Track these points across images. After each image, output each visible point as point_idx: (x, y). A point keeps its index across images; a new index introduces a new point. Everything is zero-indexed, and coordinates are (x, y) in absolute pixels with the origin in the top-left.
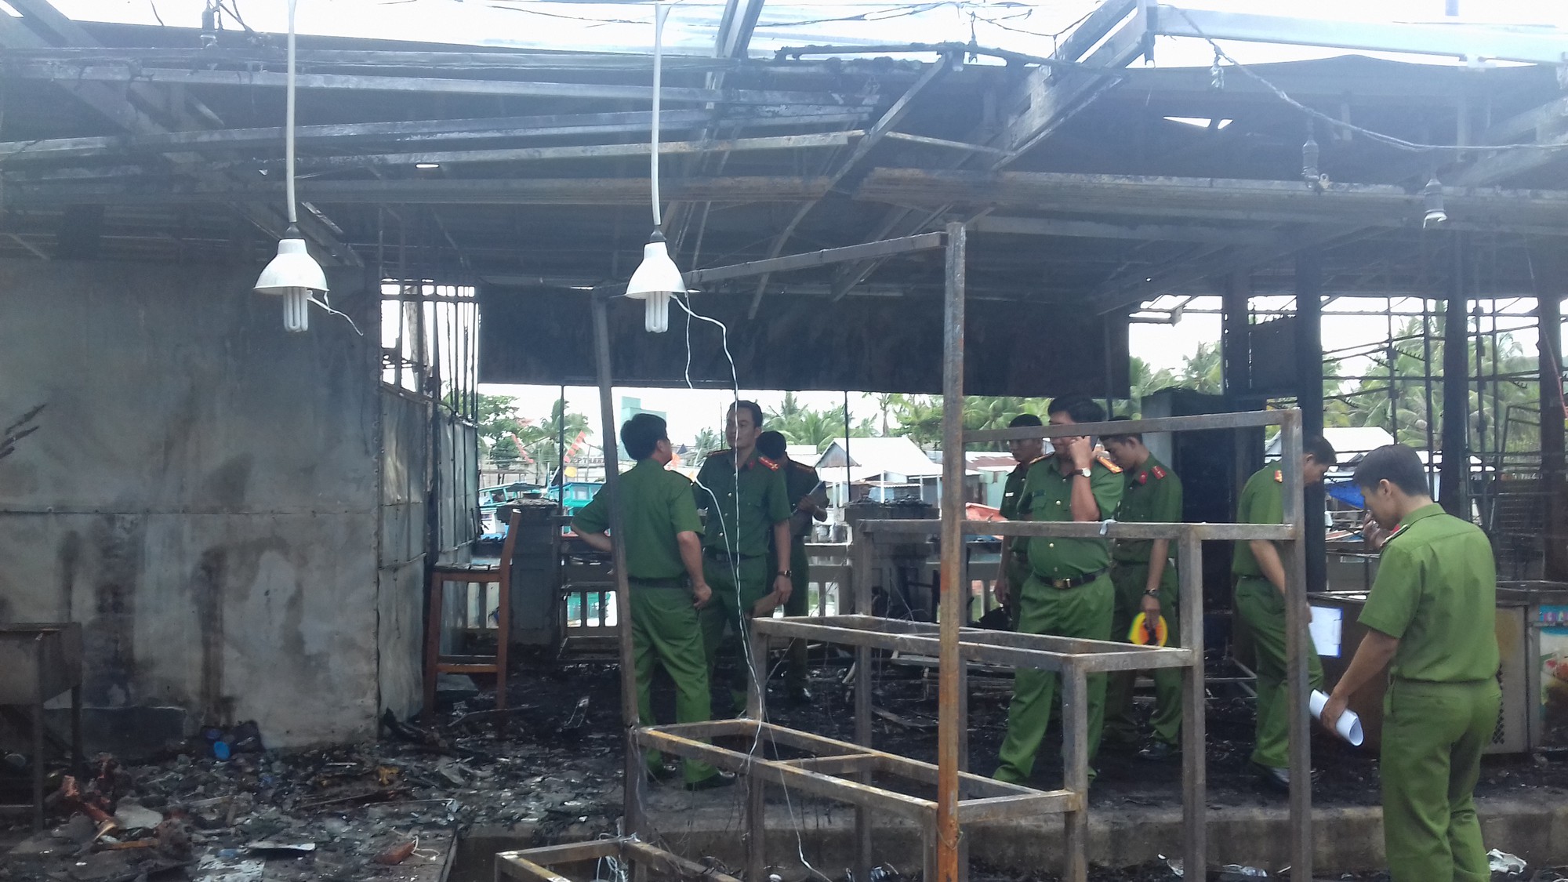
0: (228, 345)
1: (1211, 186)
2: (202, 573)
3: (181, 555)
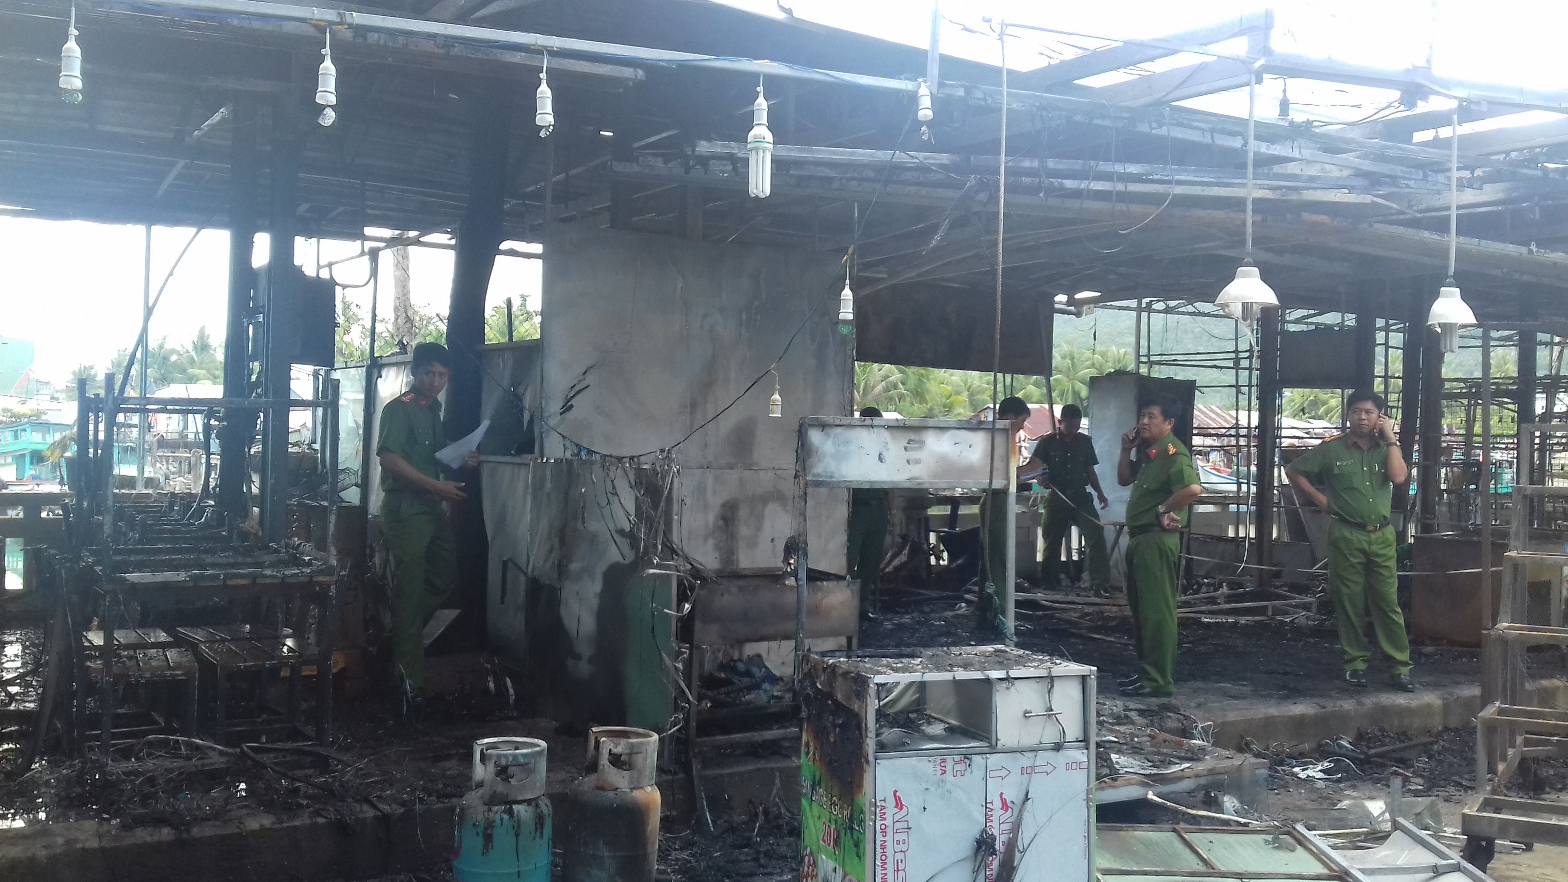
0: (744, 317)
2: (721, 523)
3: (706, 507)
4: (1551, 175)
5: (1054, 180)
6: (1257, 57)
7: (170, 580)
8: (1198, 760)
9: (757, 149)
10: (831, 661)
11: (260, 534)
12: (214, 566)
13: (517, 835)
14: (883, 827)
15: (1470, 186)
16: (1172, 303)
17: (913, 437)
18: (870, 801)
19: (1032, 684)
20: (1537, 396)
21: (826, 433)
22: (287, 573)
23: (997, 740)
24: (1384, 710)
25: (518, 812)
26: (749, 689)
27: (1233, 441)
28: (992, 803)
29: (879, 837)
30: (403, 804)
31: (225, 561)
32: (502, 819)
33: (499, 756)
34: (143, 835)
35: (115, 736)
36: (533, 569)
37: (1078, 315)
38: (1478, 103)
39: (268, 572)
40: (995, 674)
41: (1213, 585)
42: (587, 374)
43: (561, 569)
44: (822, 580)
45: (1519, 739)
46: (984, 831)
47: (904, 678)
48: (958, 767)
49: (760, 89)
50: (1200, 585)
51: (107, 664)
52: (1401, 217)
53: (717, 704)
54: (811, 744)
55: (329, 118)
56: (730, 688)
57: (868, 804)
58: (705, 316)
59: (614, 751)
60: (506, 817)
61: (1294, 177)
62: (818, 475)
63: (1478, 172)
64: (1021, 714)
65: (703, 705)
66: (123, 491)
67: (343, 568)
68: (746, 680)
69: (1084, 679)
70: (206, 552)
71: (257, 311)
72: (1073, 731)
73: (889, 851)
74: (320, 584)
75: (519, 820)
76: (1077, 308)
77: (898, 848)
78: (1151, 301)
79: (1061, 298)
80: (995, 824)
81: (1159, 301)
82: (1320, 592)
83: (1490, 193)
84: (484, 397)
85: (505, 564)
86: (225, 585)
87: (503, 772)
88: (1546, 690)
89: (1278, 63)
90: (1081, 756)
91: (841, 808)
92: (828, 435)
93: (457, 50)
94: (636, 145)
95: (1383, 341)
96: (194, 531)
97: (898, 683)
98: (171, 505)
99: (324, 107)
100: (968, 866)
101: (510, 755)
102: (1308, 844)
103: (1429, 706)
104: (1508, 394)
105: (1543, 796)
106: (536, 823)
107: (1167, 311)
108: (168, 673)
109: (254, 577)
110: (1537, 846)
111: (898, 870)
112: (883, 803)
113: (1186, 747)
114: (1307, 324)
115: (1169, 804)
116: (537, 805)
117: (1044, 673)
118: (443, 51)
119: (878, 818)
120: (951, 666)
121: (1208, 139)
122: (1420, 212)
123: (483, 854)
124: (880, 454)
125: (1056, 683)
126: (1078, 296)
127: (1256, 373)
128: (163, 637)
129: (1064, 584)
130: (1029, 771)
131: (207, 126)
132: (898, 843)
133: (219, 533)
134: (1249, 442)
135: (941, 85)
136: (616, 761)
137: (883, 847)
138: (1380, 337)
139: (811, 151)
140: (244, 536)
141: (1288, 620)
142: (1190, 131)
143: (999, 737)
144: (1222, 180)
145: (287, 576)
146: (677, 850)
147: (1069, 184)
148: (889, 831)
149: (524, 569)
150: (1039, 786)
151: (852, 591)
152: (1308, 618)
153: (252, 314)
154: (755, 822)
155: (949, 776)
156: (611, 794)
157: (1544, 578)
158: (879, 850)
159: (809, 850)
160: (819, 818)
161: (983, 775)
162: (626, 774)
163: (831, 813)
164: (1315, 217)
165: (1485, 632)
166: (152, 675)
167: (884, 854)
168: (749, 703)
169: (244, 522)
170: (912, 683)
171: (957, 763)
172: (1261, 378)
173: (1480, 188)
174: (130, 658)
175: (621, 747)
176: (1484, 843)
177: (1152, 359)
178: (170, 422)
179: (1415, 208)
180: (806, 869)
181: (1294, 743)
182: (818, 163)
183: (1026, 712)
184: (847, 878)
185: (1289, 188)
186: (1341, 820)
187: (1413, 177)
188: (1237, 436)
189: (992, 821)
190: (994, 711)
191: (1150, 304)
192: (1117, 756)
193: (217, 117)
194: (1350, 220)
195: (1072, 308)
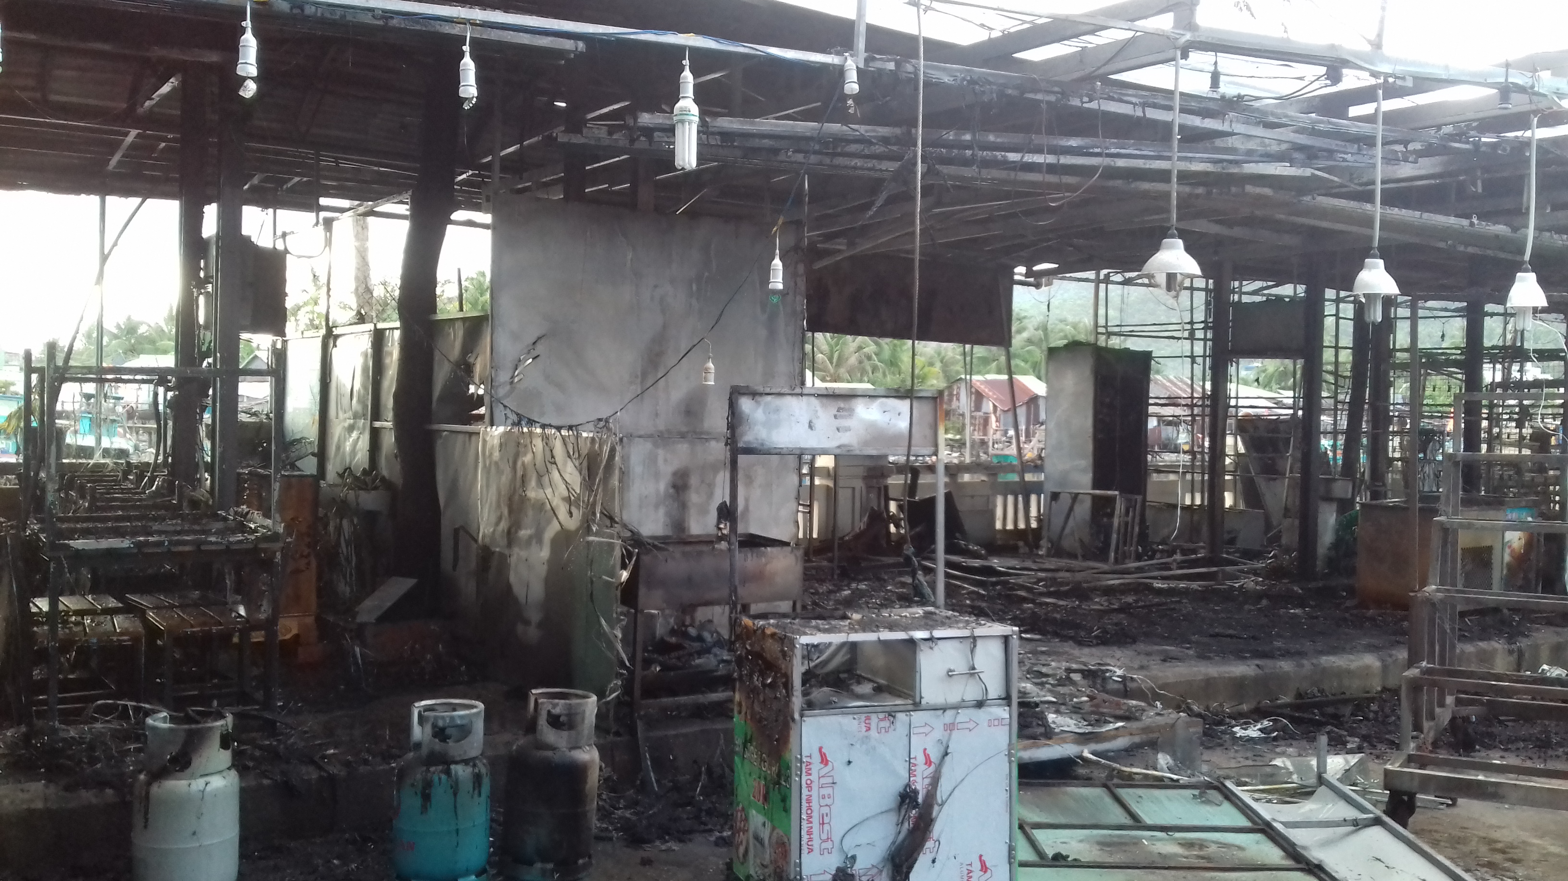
0: (694, 287)
1: (1421, 217)
2: (671, 491)
3: (657, 475)
4: (1483, 149)
5: (998, 153)
6: (1182, 32)
7: (114, 546)
8: (1137, 719)
9: (682, 122)
10: (761, 623)
11: (211, 502)
12: (160, 533)
13: (455, 794)
14: (809, 782)
15: (1406, 160)
16: (1129, 275)
17: (842, 405)
18: (796, 757)
19: (955, 643)
20: (1484, 366)
21: (756, 402)
22: (231, 539)
23: (921, 697)
24: (1325, 672)
25: (456, 772)
26: (700, 653)
27: (1188, 412)
28: (915, 758)
29: (805, 792)
30: (348, 764)
31: (172, 528)
32: (440, 779)
33: (436, 718)
34: (88, 796)
35: (62, 701)
36: (484, 536)
37: (1037, 286)
38: (1403, 78)
39: (213, 539)
40: (919, 635)
41: (1167, 551)
42: (537, 344)
43: (511, 536)
44: (765, 546)
45: (1450, 700)
46: (908, 785)
47: (836, 639)
48: (882, 724)
49: (686, 62)
50: (1155, 552)
51: (53, 630)
52: (1344, 190)
53: (665, 668)
54: (743, 704)
55: (250, 89)
56: (681, 653)
57: (794, 761)
58: (656, 286)
59: (553, 711)
60: (443, 777)
61: (1233, 150)
62: (749, 442)
63: (1411, 147)
64: (944, 672)
65: (653, 669)
66: (81, 461)
67: (290, 535)
68: (697, 645)
69: (1006, 639)
70: (155, 519)
71: (207, 280)
72: (995, 689)
73: (815, 805)
74: (265, 550)
75: (457, 780)
76: (1036, 280)
77: (823, 802)
78: (1109, 273)
79: (1021, 270)
80: (919, 779)
81: (1118, 273)
82: (1271, 558)
83: (1427, 166)
84: (436, 367)
85: (456, 532)
86: (169, 551)
87: (440, 733)
88: (1484, 651)
89: (1203, 39)
90: (1003, 713)
91: (770, 765)
92: (758, 403)
93: (395, 22)
94: (591, 116)
95: (1334, 312)
96: (145, 500)
97: (830, 644)
98: (126, 473)
99: (244, 79)
100: (893, 818)
101: (447, 716)
102: (1233, 798)
103: (1368, 667)
104: (1456, 364)
105: (1472, 754)
106: (474, 783)
107: (1127, 282)
108: (115, 639)
109: (198, 544)
110: (1461, 801)
111: (823, 824)
112: (808, 759)
113: (1125, 708)
114: (1264, 295)
115: (1103, 761)
116: (474, 766)
117: (966, 633)
118: (381, 23)
119: (804, 774)
120: (877, 627)
121: (1139, 113)
122: (1361, 185)
123: (422, 813)
124: (810, 422)
125: (979, 643)
126: (1037, 268)
127: (1209, 343)
128: (112, 603)
129: (1022, 551)
130: (950, 727)
131: (159, 96)
132: (824, 798)
133: (170, 501)
134: (1203, 411)
135: (867, 61)
136: (555, 722)
137: (809, 801)
138: (1329, 308)
139: (753, 124)
140: (195, 504)
141: (1237, 585)
142: (1123, 105)
143: (923, 695)
144: (1161, 154)
145: (231, 543)
146: (621, 808)
147: (1013, 157)
148: (815, 786)
149: (475, 535)
150: (959, 742)
151: (796, 556)
152: (1257, 583)
153: (201, 284)
154: (699, 781)
155: (873, 733)
156: (549, 753)
157: (1487, 543)
158: (804, 804)
159: (741, 806)
160: (750, 774)
161: (907, 732)
162: (565, 734)
163: (761, 769)
164: (1258, 190)
165: (1412, 594)
166: (99, 640)
167: (809, 808)
168: (699, 666)
169: (194, 490)
170: (843, 644)
171: (882, 720)
172: (1214, 348)
173: (1416, 162)
174: (77, 624)
175: (559, 707)
176: (1406, 798)
177: (1110, 329)
178: (140, 392)
179: (1356, 181)
180: (738, 824)
181: (1233, 704)
182: (763, 136)
183: (951, 671)
184: (775, 832)
185: (1230, 162)
186: (1272, 775)
187: (1348, 151)
188: (1192, 406)
189: (915, 776)
190: (918, 670)
191: (1107, 276)
192: (1054, 716)
193: (166, 89)
194: (1293, 193)
195: (1032, 280)
